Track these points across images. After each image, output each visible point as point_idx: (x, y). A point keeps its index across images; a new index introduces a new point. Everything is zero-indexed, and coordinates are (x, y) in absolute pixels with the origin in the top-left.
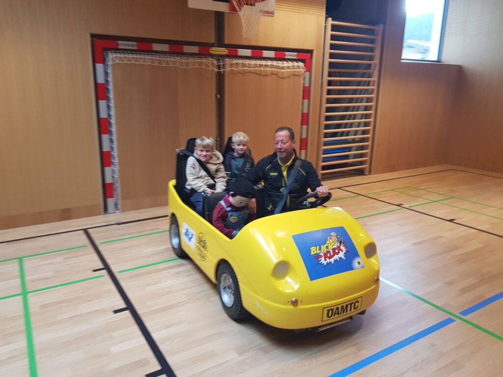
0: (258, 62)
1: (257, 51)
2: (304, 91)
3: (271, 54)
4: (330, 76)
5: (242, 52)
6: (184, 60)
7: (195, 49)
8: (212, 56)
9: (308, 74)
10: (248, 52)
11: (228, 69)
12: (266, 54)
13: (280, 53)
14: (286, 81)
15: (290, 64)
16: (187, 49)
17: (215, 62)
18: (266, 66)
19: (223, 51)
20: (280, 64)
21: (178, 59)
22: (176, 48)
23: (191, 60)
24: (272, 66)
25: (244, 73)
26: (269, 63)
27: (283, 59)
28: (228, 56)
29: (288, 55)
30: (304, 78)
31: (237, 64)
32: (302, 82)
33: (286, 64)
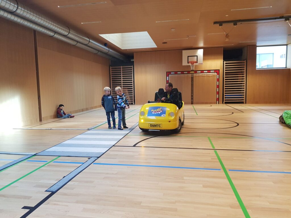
0: (202, 74)
1: (202, 71)
2: (217, 79)
3: (207, 71)
4: (225, 75)
5: (198, 72)
6: (184, 75)
7: (187, 72)
8: (191, 73)
9: (218, 75)
10: (200, 72)
11: (194, 76)
12: (204, 72)
13: (209, 71)
14: (211, 77)
15: (212, 73)
16: (185, 73)
17: (191, 74)
18: (204, 74)
19: (194, 72)
20: (209, 74)
21: (183, 75)
22: (182, 73)
23: (185, 75)
24: (206, 74)
25: (199, 76)
26: (205, 74)
27: (210, 72)
28: (194, 73)
29: (211, 71)
30: (217, 77)
31: (197, 75)
32: (216, 77)
33: (211, 73)
